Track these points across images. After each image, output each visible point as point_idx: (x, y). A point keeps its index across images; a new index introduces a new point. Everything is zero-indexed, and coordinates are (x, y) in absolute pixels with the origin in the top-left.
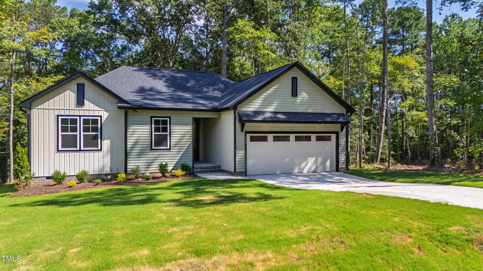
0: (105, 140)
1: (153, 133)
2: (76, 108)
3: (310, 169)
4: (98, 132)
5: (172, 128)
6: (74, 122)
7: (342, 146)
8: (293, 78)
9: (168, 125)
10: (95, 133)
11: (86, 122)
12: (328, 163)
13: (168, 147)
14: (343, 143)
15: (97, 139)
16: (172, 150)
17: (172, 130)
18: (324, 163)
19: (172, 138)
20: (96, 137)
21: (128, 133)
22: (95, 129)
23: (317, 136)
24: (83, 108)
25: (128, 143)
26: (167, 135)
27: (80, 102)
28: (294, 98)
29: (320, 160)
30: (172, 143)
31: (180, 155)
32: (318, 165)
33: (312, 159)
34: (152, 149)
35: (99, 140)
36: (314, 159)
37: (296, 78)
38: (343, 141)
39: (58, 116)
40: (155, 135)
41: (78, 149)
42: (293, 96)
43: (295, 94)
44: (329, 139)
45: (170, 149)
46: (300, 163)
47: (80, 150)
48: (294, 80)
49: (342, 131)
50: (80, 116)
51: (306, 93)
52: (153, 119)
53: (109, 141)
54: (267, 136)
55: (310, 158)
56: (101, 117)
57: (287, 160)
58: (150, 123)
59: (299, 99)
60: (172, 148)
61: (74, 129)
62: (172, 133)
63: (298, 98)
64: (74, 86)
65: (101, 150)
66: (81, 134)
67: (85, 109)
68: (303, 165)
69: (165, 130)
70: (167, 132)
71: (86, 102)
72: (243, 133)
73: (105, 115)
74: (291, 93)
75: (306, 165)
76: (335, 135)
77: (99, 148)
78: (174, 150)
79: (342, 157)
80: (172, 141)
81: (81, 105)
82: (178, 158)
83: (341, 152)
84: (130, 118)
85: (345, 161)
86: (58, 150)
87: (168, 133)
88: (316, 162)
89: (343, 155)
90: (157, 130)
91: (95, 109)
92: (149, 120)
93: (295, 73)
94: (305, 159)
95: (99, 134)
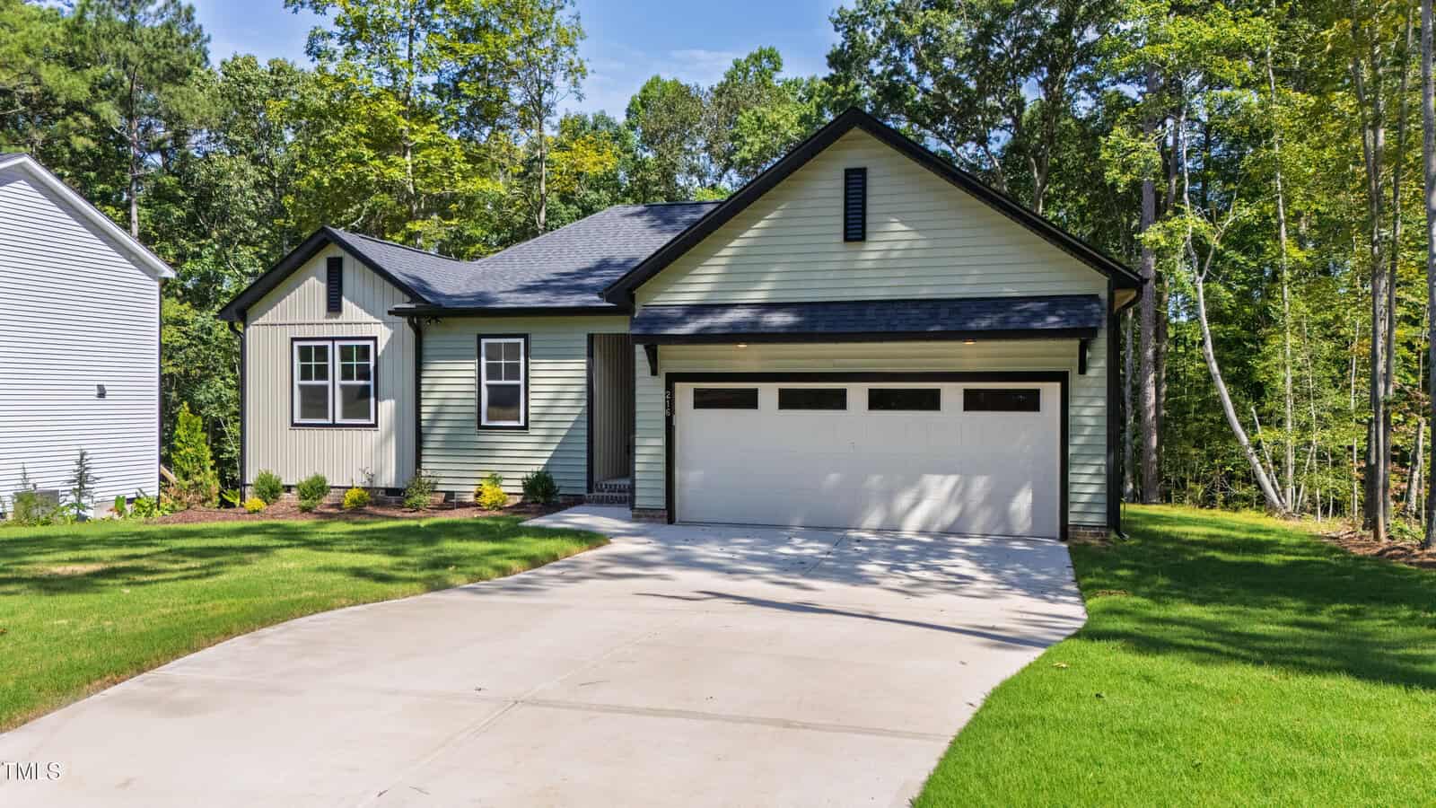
0: (384, 399)
1: (484, 382)
2: (325, 321)
3: (930, 521)
4: (369, 379)
5: (531, 367)
6: (322, 352)
7: (1087, 431)
8: (848, 172)
9: (522, 358)
10: (362, 382)
11: (346, 353)
12: (1023, 502)
13: (522, 423)
14: (1092, 422)
15: (368, 396)
16: (531, 432)
17: (531, 374)
18: (999, 500)
19: (531, 396)
20: (364, 392)
21: (424, 381)
22: (364, 374)
23: (967, 392)
24: (339, 320)
25: (423, 410)
26: (518, 386)
27: (334, 306)
28: (854, 246)
29: (980, 484)
30: (531, 410)
31: (554, 447)
32: (973, 505)
33: (942, 483)
34: (480, 427)
35: (372, 400)
36: (952, 480)
37: (862, 172)
38: (1087, 412)
39: (293, 340)
40: (489, 386)
41: (330, 422)
42: (847, 239)
43: (855, 230)
44: (1030, 402)
45: (526, 427)
46: (889, 496)
47: (334, 425)
48: (856, 182)
49: (1083, 369)
50: (333, 339)
51: (902, 222)
52: (484, 341)
53: (393, 402)
54: (755, 391)
55: (938, 478)
56: (375, 339)
57: (833, 478)
58: (475, 352)
59: (872, 251)
60: (530, 425)
61: (322, 373)
62: (531, 381)
63: (869, 246)
64: (320, 264)
65: (375, 425)
66: (335, 383)
67: (345, 321)
68: (904, 501)
69: (513, 372)
70: (518, 379)
71: (345, 302)
72: (661, 381)
73: (383, 333)
74: (841, 229)
75: (916, 503)
76: (1056, 387)
77: (373, 422)
78: (537, 431)
79: (1084, 479)
80: (531, 403)
81: (336, 311)
82: (549, 454)
83: (1078, 461)
84: (430, 342)
85: (1103, 499)
86: (293, 425)
87: (521, 382)
88: (960, 494)
89: (1092, 470)
90: (493, 372)
91: (364, 321)
92: (475, 345)
93: (859, 150)
94: (912, 479)
95: (371, 383)
